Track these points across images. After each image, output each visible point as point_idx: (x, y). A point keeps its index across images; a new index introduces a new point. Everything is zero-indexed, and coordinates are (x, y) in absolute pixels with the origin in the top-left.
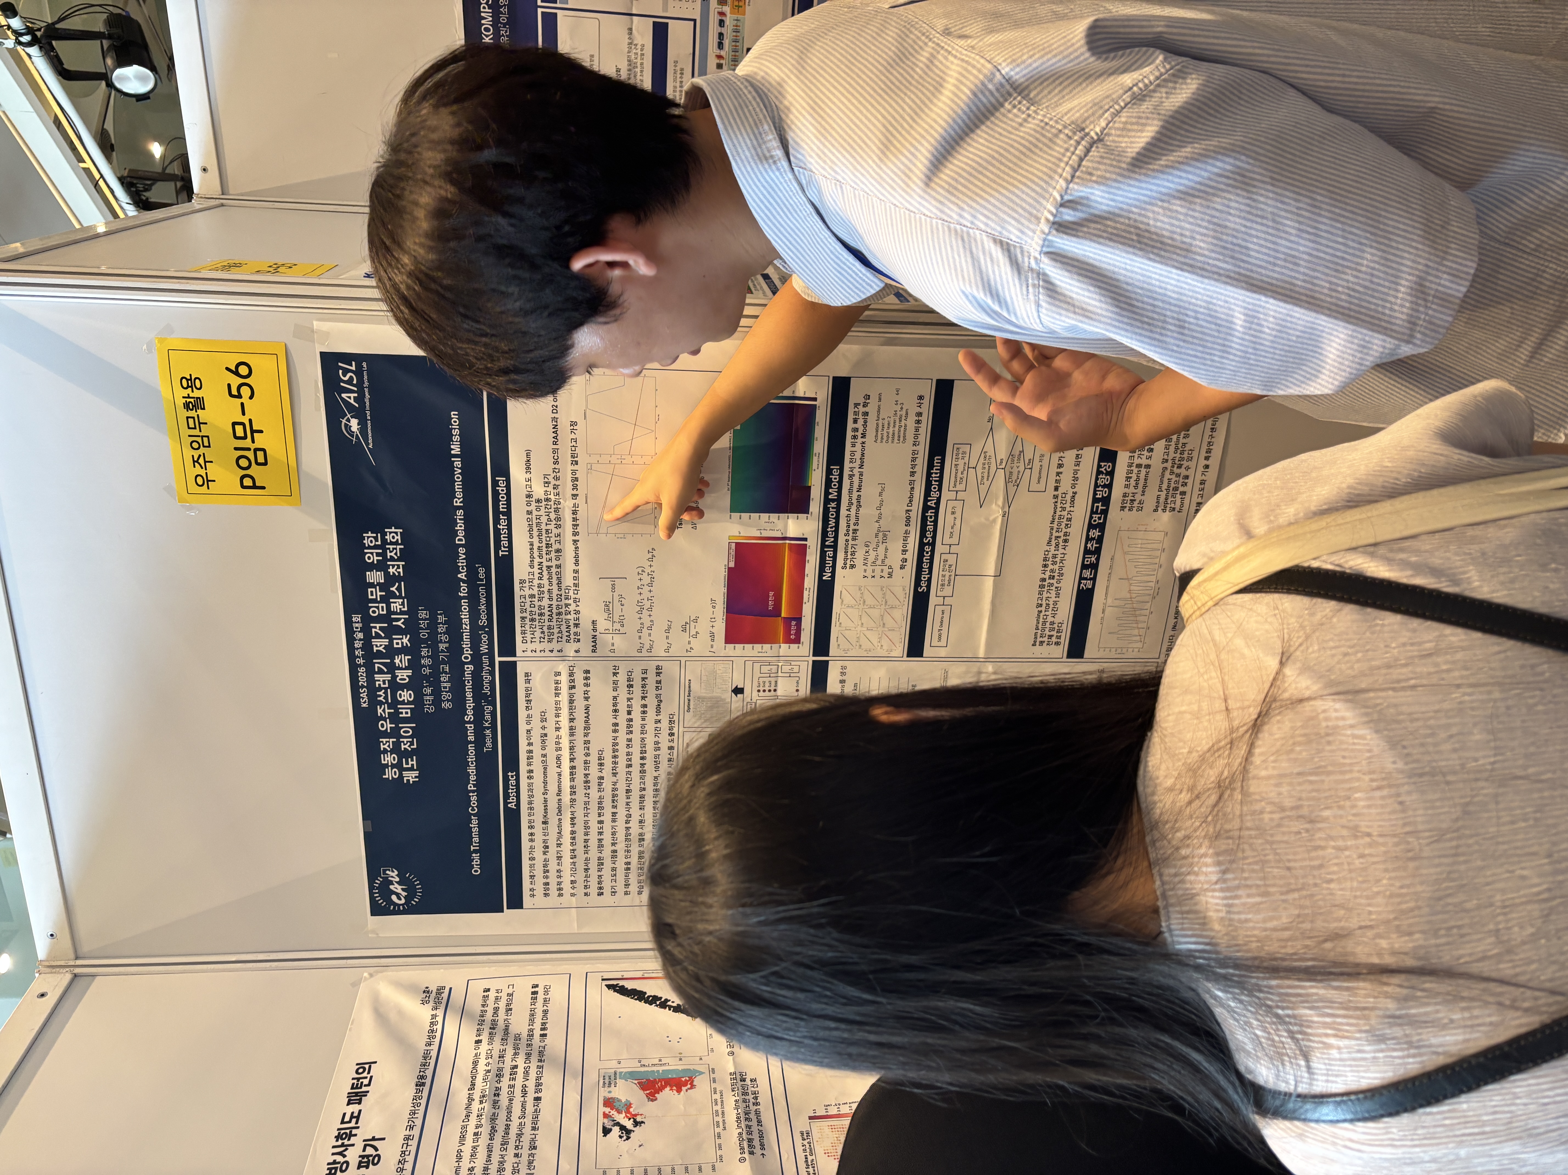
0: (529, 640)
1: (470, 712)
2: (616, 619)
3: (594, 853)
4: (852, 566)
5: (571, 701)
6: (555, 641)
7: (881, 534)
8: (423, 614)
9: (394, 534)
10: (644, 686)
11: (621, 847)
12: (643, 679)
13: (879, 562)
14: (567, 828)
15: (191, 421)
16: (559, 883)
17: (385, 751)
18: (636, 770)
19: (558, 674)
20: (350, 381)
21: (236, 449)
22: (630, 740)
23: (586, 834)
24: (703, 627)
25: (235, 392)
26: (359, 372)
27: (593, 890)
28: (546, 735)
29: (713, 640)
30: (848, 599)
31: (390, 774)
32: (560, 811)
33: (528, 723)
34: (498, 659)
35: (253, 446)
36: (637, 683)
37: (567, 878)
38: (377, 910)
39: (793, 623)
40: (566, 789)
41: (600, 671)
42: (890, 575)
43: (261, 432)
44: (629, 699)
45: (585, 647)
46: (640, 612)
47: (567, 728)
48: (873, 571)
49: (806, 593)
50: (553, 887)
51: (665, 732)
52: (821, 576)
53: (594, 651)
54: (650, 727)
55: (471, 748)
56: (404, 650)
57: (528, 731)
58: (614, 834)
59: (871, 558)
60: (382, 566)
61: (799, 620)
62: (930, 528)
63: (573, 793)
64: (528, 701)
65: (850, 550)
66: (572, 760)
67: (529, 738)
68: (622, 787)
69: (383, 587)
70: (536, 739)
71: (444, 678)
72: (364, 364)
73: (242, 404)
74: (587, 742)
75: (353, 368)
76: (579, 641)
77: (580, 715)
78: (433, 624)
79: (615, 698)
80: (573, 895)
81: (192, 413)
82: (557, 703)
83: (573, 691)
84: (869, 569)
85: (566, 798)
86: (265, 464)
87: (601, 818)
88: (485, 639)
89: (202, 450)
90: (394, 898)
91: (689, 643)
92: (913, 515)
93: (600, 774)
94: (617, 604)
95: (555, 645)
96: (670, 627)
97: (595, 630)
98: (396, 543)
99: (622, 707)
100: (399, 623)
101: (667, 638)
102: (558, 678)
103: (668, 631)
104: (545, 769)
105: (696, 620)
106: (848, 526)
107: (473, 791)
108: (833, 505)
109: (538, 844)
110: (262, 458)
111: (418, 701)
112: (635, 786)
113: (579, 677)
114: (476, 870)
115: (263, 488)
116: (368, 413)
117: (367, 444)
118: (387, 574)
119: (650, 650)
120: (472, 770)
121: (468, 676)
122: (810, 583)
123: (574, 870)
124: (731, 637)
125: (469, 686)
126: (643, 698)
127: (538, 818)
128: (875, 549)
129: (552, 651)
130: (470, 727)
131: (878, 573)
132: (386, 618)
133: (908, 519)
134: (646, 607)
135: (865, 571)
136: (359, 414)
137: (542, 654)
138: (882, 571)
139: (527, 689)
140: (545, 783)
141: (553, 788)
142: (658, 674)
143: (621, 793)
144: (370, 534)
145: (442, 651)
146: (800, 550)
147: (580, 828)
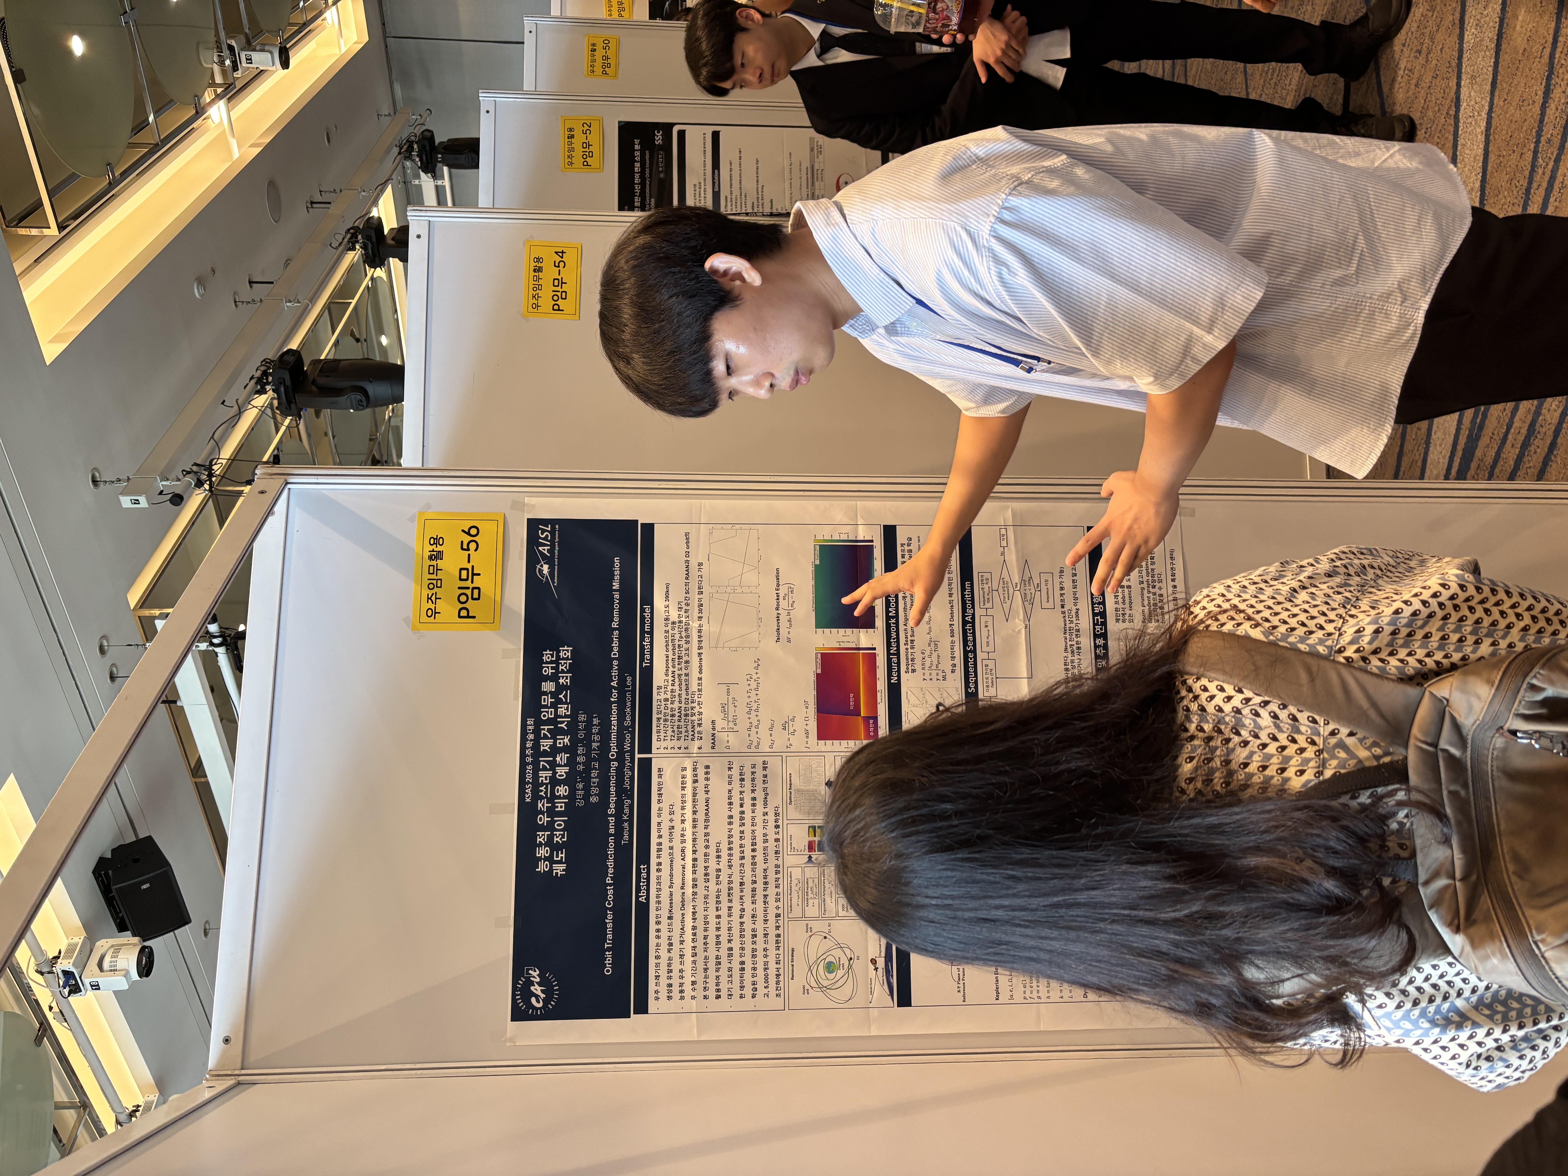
0: (662, 738)
1: (612, 806)
2: (731, 719)
3: (712, 953)
4: (914, 671)
5: (694, 795)
6: (683, 739)
7: (932, 644)
8: (582, 717)
9: (566, 652)
10: (753, 780)
11: (736, 945)
12: (753, 773)
13: (934, 667)
14: (689, 923)
15: (431, 568)
16: (681, 985)
17: (541, 844)
18: (748, 861)
19: (684, 769)
20: (546, 539)
21: (459, 588)
22: (742, 832)
23: (706, 930)
24: (798, 725)
25: (465, 547)
26: (552, 532)
27: (712, 993)
28: (673, 827)
29: (807, 737)
30: (913, 699)
31: (543, 867)
32: (683, 905)
33: (659, 816)
34: (637, 756)
35: (471, 586)
36: (748, 777)
37: (688, 980)
38: (518, 1014)
39: (871, 721)
40: (689, 883)
41: (717, 765)
42: (944, 678)
43: (479, 574)
44: (741, 793)
45: (706, 744)
46: (749, 713)
47: (691, 820)
48: (930, 674)
49: (879, 694)
50: (676, 989)
51: (771, 824)
52: (889, 679)
53: (713, 748)
54: (759, 820)
55: (611, 840)
56: (565, 749)
57: (659, 824)
58: (730, 929)
59: (927, 664)
60: (554, 678)
61: (875, 718)
62: (970, 638)
63: (695, 886)
64: (660, 795)
65: (910, 657)
66: (694, 852)
67: (659, 830)
68: (736, 879)
69: (554, 695)
70: (665, 832)
71: (594, 773)
72: (557, 527)
73: (469, 555)
74: (707, 834)
75: (549, 529)
76: (701, 738)
77: (701, 807)
78: (589, 725)
79: (730, 791)
80: (693, 998)
81: (434, 563)
82: (683, 796)
83: (696, 785)
84: (927, 672)
85: (689, 891)
86: (478, 599)
87: (719, 913)
88: (628, 738)
89: (436, 589)
90: (533, 1000)
91: (789, 739)
92: (955, 628)
93: (718, 867)
94: (731, 706)
95: (682, 743)
96: (772, 726)
97: (714, 729)
98: (567, 659)
99: (736, 800)
100: (563, 725)
101: (771, 735)
102: (684, 773)
103: (771, 729)
104: (672, 861)
105: (793, 720)
106: (907, 637)
107: (610, 885)
108: (893, 621)
109: (664, 942)
110: (476, 594)
111: (572, 796)
112: (748, 880)
113: (701, 771)
114: (608, 970)
115: (474, 617)
116: (556, 560)
117: (553, 583)
118: (557, 684)
119: (757, 747)
120: (610, 863)
121: (613, 772)
122: (882, 685)
123: (694, 969)
124: (822, 735)
125: (613, 781)
126: (753, 791)
127: (664, 913)
128: (930, 656)
129: (680, 748)
130: (612, 820)
131: (934, 676)
132: (553, 721)
133: (952, 631)
134: (753, 708)
135: (924, 674)
136: (549, 561)
137: (672, 751)
138: (937, 674)
139: (659, 784)
140: (671, 875)
141: (677, 881)
142: (765, 768)
143: (736, 886)
144: (548, 652)
145: (595, 750)
146: (871, 659)
147: (700, 924)
